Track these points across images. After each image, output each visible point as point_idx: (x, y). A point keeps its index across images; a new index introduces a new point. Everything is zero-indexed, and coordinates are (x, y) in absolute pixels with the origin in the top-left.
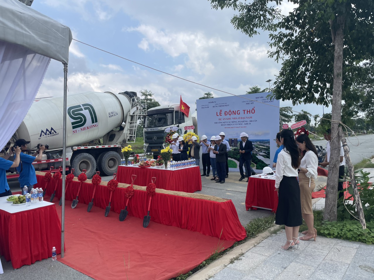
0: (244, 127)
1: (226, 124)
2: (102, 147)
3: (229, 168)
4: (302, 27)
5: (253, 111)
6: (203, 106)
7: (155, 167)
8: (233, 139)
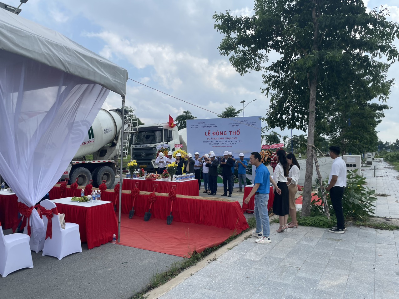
0: (230, 146)
1: (214, 143)
2: (98, 162)
3: (218, 184)
4: (286, 72)
5: (238, 133)
6: (193, 125)
7: (161, 180)
8: (220, 157)
